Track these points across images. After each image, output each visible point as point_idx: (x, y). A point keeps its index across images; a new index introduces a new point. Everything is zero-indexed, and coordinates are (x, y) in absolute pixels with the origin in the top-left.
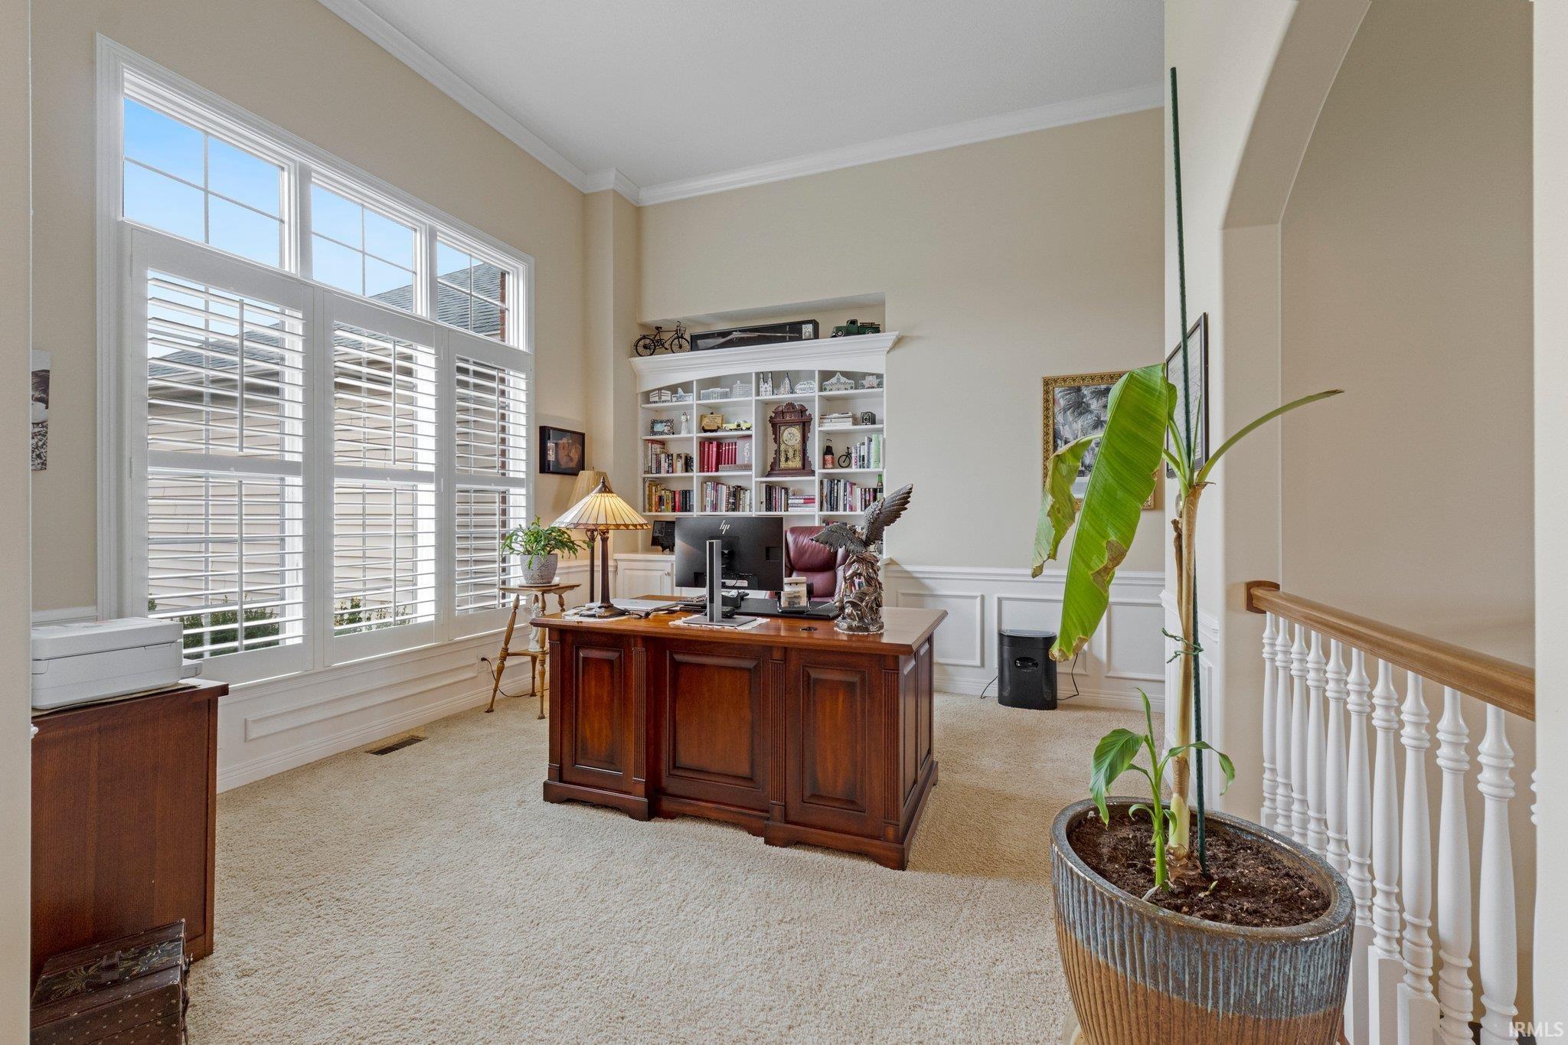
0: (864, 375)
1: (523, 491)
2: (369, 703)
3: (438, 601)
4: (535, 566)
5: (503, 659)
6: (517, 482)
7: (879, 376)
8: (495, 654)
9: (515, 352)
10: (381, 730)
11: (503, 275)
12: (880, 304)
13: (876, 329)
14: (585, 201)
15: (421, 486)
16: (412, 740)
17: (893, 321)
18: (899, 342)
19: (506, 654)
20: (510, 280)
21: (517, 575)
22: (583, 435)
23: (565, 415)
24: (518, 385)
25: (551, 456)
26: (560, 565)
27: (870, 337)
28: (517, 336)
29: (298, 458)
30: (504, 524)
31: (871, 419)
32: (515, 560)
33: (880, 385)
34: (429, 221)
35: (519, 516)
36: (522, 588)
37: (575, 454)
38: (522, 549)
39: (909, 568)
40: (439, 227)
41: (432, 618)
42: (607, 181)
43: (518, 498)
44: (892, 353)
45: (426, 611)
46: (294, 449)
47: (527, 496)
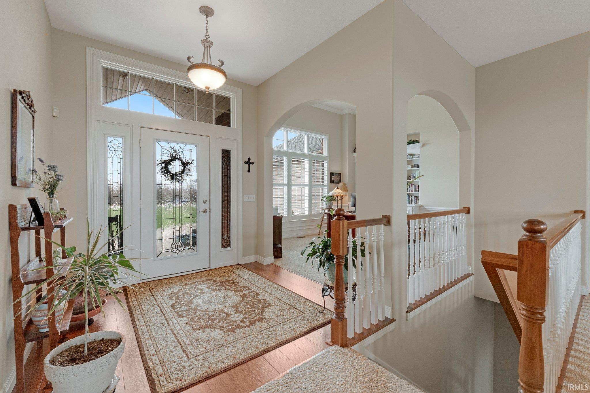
0: (414, 155)
1: (326, 188)
2: (297, 229)
3: (309, 211)
4: (328, 204)
5: (322, 224)
6: (325, 186)
7: (419, 154)
8: (320, 223)
9: (325, 157)
10: (299, 234)
11: (322, 139)
12: (418, 134)
13: (417, 142)
14: (342, 117)
15: (306, 187)
16: (304, 237)
17: (422, 139)
18: (424, 145)
19: (322, 223)
20: (324, 140)
21: (325, 206)
22: (341, 174)
23: (336, 169)
24: (326, 163)
25: (333, 179)
26: (333, 205)
27: (416, 145)
28: (325, 153)
29: (286, 183)
30: (322, 195)
31: (418, 166)
32: (324, 203)
33: (419, 157)
34: (307, 133)
35: (325, 194)
36: (325, 209)
37: (339, 179)
38: (325, 200)
39: (426, 207)
40: (309, 133)
41: (308, 214)
42: (347, 111)
43: (325, 189)
44: (422, 148)
45: (307, 213)
46: (286, 181)
47: (327, 189)
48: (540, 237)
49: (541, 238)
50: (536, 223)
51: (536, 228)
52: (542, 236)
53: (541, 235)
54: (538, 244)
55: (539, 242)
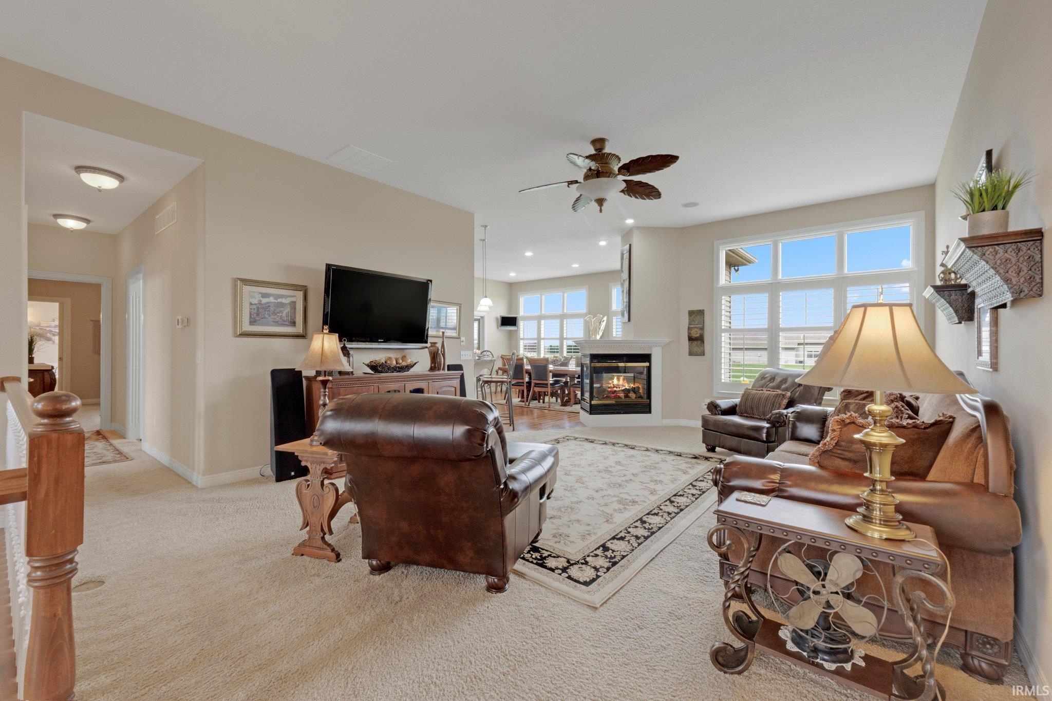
48: (71, 423)
49: (73, 424)
50: (64, 398)
51: (64, 407)
52: (74, 421)
53: (71, 419)
54: (69, 437)
55: (72, 432)
